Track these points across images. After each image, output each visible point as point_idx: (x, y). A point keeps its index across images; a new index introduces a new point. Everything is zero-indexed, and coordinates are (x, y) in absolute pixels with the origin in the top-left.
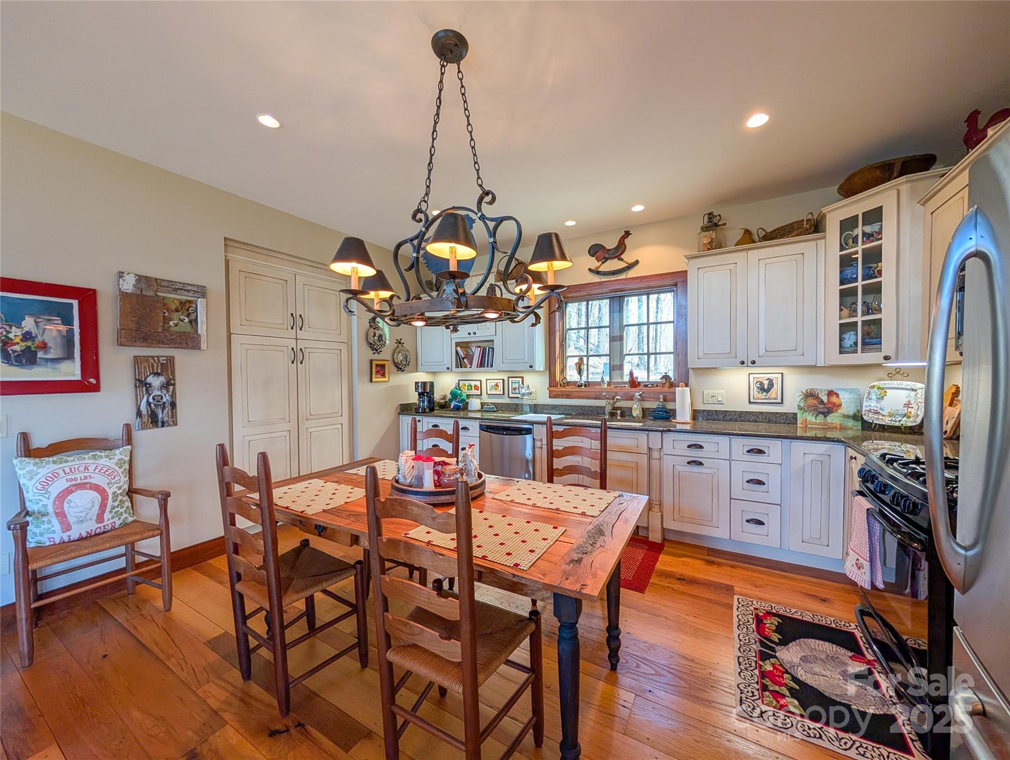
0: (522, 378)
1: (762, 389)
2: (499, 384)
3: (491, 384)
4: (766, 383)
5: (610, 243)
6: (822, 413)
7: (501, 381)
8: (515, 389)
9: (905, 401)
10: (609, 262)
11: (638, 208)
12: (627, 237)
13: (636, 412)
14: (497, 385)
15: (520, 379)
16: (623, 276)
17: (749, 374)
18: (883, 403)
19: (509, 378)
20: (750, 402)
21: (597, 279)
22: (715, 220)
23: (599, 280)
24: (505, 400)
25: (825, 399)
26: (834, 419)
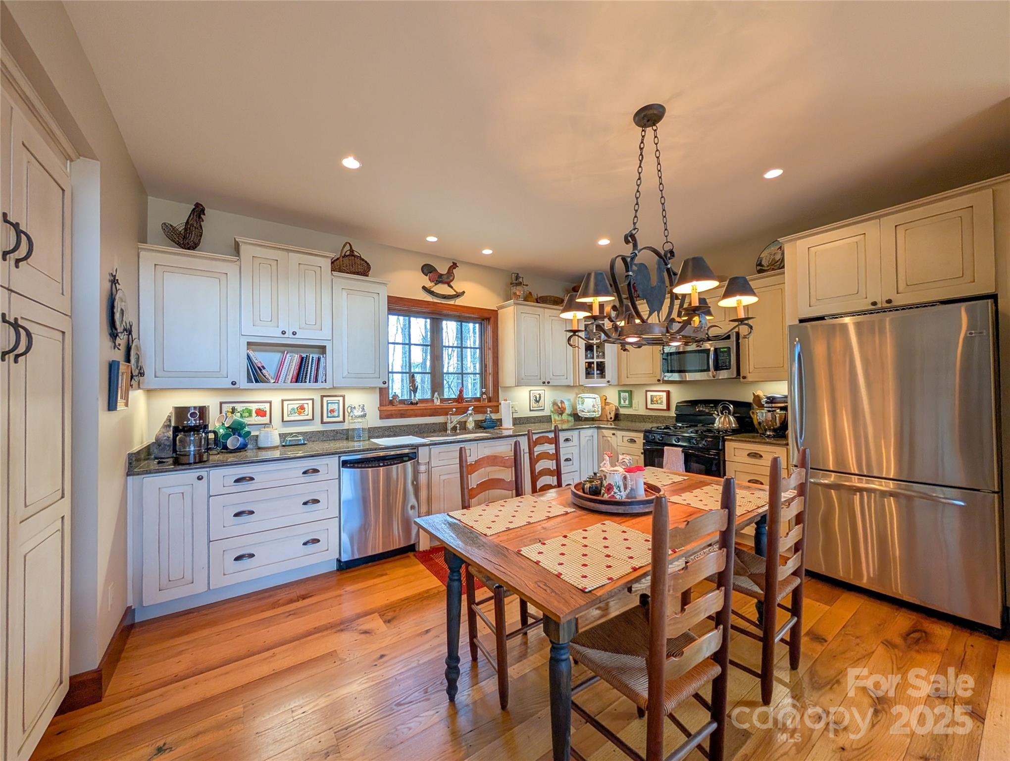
0: (344, 397)
1: (537, 401)
2: (306, 406)
3: (291, 407)
4: (538, 396)
5: (443, 269)
6: (560, 414)
7: (310, 402)
8: (332, 411)
9: (592, 404)
10: (440, 285)
11: (487, 252)
12: (455, 268)
13: (471, 425)
14: (302, 408)
15: (341, 399)
16: (452, 302)
17: (530, 391)
18: (584, 405)
19: (322, 397)
20: (530, 410)
21: (429, 298)
22: (521, 280)
23: (431, 300)
24: (317, 427)
25: (560, 405)
26: (565, 417)
